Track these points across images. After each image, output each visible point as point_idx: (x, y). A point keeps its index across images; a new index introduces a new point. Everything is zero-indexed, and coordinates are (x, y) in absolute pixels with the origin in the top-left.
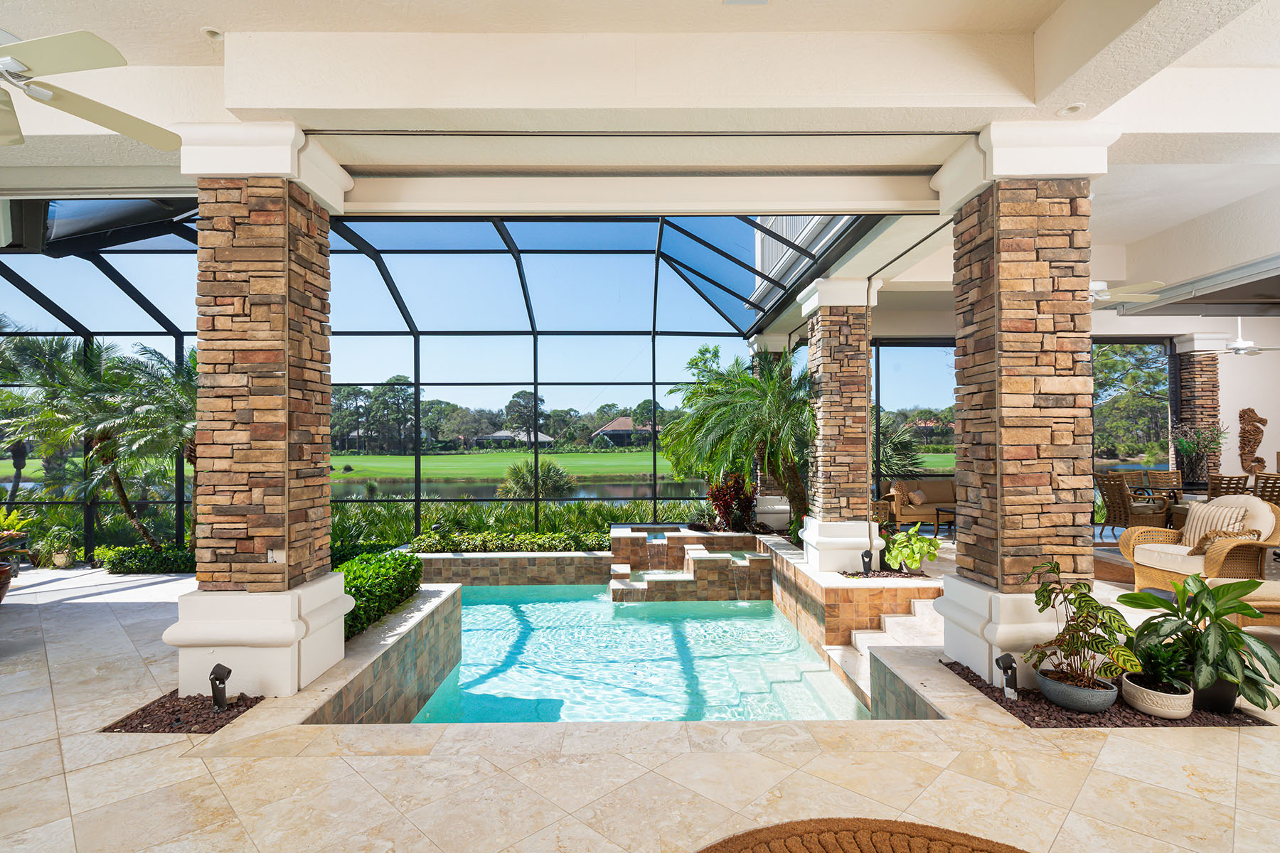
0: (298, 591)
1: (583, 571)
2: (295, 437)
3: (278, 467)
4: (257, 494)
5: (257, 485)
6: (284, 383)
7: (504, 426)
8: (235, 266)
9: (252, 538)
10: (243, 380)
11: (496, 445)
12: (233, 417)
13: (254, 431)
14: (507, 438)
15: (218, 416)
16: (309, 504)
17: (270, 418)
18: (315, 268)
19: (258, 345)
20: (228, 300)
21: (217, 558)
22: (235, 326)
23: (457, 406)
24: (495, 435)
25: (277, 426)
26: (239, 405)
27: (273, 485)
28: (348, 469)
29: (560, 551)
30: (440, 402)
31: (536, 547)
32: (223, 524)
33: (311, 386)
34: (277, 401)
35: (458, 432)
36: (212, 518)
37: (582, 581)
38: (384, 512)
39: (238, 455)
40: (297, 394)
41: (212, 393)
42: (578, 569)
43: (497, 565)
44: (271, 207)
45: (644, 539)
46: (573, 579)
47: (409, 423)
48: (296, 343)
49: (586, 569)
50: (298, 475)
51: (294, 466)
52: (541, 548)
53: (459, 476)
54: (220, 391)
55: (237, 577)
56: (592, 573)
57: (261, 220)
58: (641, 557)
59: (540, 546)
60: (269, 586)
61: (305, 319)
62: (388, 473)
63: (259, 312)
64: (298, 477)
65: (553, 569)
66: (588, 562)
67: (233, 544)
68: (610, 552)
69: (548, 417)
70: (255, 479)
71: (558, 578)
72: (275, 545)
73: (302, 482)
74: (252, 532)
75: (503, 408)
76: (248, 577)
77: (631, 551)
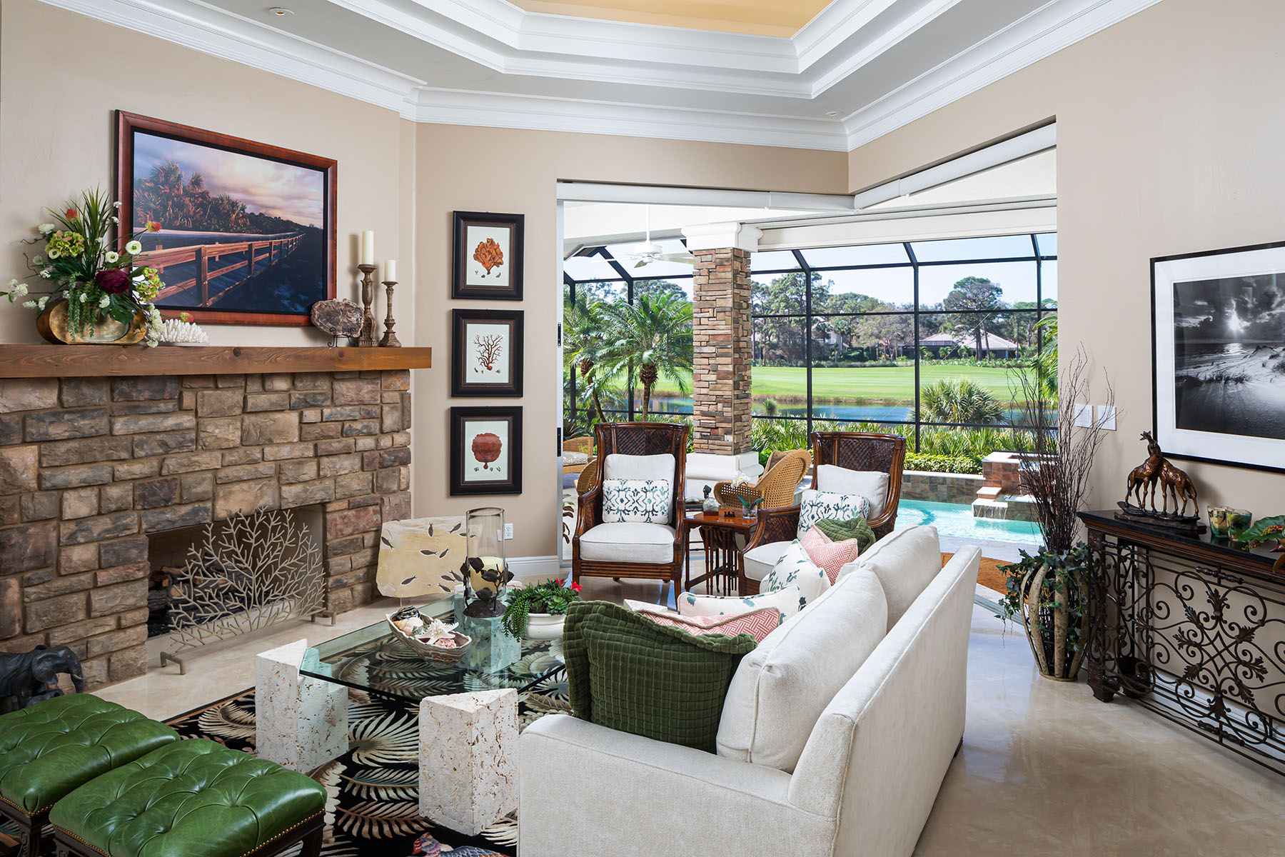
0: (738, 456)
2: (736, 378)
3: (730, 393)
4: (720, 405)
5: (720, 402)
6: (731, 351)
7: (941, 328)
8: (710, 293)
9: (717, 428)
10: (713, 349)
11: (930, 354)
12: (709, 367)
13: (718, 375)
14: (946, 344)
15: (703, 367)
16: (742, 412)
17: (725, 368)
18: (745, 287)
19: (720, 332)
20: (707, 310)
21: (703, 437)
22: (710, 323)
23: (877, 301)
24: (928, 339)
25: (728, 373)
26: (712, 362)
27: (726, 402)
29: (935, 471)
30: (855, 296)
31: (913, 466)
32: (705, 420)
33: (743, 350)
34: (729, 360)
35: (878, 337)
36: (700, 417)
37: (954, 500)
38: (783, 430)
39: (711, 386)
40: (737, 356)
41: (699, 356)
42: (950, 488)
44: (726, 263)
45: (1017, 465)
46: (945, 497)
47: (815, 325)
48: (736, 329)
49: (957, 489)
50: (738, 397)
51: (736, 392)
53: (874, 397)
54: (704, 355)
55: (711, 447)
56: (963, 493)
57: (721, 270)
58: (1013, 482)
59: (916, 465)
60: (726, 452)
61: (740, 316)
62: (788, 390)
63: (721, 315)
64: (737, 398)
65: (927, 487)
66: (962, 483)
67: (709, 430)
68: (983, 476)
69: (1007, 312)
70: (719, 399)
71: (931, 494)
72: (728, 432)
73: (739, 401)
74: (718, 425)
75: (942, 301)
76: (716, 447)
77: (1003, 476)
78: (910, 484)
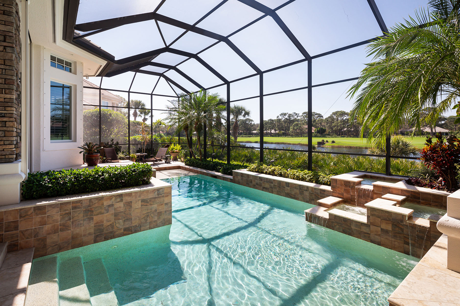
1: (314, 196)
28: (333, 142)
31: (295, 177)
37: (313, 202)
42: (311, 194)
43: (272, 183)
45: (359, 183)
46: (308, 199)
52: (298, 178)
58: (352, 196)
65: (298, 191)
66: (317, 192)
68: (330, 187)
77: (345, 190)
78: (289, 188)
